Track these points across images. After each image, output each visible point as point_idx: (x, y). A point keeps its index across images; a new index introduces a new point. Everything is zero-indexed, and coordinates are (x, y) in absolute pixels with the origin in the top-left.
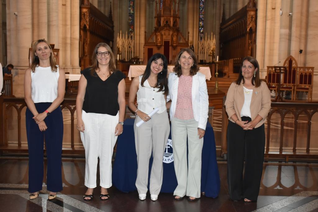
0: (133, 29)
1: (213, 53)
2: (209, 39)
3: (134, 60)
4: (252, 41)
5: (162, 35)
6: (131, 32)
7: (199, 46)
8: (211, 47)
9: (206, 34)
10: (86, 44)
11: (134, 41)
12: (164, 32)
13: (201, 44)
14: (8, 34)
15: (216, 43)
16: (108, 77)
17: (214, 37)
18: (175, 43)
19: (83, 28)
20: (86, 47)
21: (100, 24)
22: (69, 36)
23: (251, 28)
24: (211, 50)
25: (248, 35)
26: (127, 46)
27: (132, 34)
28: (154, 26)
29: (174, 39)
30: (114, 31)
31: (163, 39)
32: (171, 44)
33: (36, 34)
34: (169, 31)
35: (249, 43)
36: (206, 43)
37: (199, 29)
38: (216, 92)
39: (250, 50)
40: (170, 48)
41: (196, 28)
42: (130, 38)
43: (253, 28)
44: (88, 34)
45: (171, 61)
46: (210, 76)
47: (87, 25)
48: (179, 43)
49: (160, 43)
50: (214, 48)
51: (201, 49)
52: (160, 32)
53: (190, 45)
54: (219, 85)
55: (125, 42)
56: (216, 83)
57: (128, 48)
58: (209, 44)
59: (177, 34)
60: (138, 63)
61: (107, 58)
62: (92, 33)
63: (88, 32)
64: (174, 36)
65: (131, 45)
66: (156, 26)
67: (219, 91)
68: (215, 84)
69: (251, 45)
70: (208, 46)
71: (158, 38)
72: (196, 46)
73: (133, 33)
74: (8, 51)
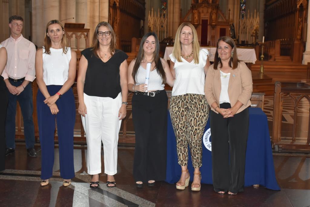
0: (166, 6)
1: (256, 33)
2: (252, 17)
3: (167, 41)
4: (303, 19)
5: (199, 13)
6: (164, 9)
7: (240, 25)
8: (254, 26)
9: (249, 11)
10: (115, 22)
11: (167, 19)
12: (202, 9)
13: (243, 23)
14: (33, 12)
15: (260, 21)
16: (110, 58)
17: (258, 15)
18: (214, 21)
19: (112, 5)
20: (116, 27)
21: (131, 1)
22: (97, 14)
23: (301, 4)
24: (254, 30)
25: (298, 12)
26: (159, 25)
27: (165, 12)
28: (191, 3)
29: (214, 17)
30: (145, 9)
31: (201, 17)
32: (210, 23)
33: (63, 12)
34: (208, 8)
35: (299, 21)
36: (248, 21)
37: (240, 6)
38: (262, 77)
39: (300, 29)
40: (209, 27)
41: (237, 4)
42: (162, 16)
43: (304, 5)
44: (118, 12)
45: (209, 42)
46: (255, 59)
47: (117, 2)
48: (218, 22)
49: (197, 22)
50: (257, 28)
51: (243, 28)
52: (198, 10)
53: (230, 23)
54: (264, 70)
55: (158, 21)
56: (261, 66)
57: (160, 28)
58: (251, 23)
59: (217, 12)
60: (172, 44)
61: (108, 38)
62: (121, 11)
63: (118, 10)
64: (213, 14)
65: (163, 23)
66: (193, 3)
67: (264, 76)
68: (260, 68)
69: (302, 24)
70: (250, 24)
71: (195, 16)
72: (236, 25)
73: (166, 10)
74: (34, 31)
